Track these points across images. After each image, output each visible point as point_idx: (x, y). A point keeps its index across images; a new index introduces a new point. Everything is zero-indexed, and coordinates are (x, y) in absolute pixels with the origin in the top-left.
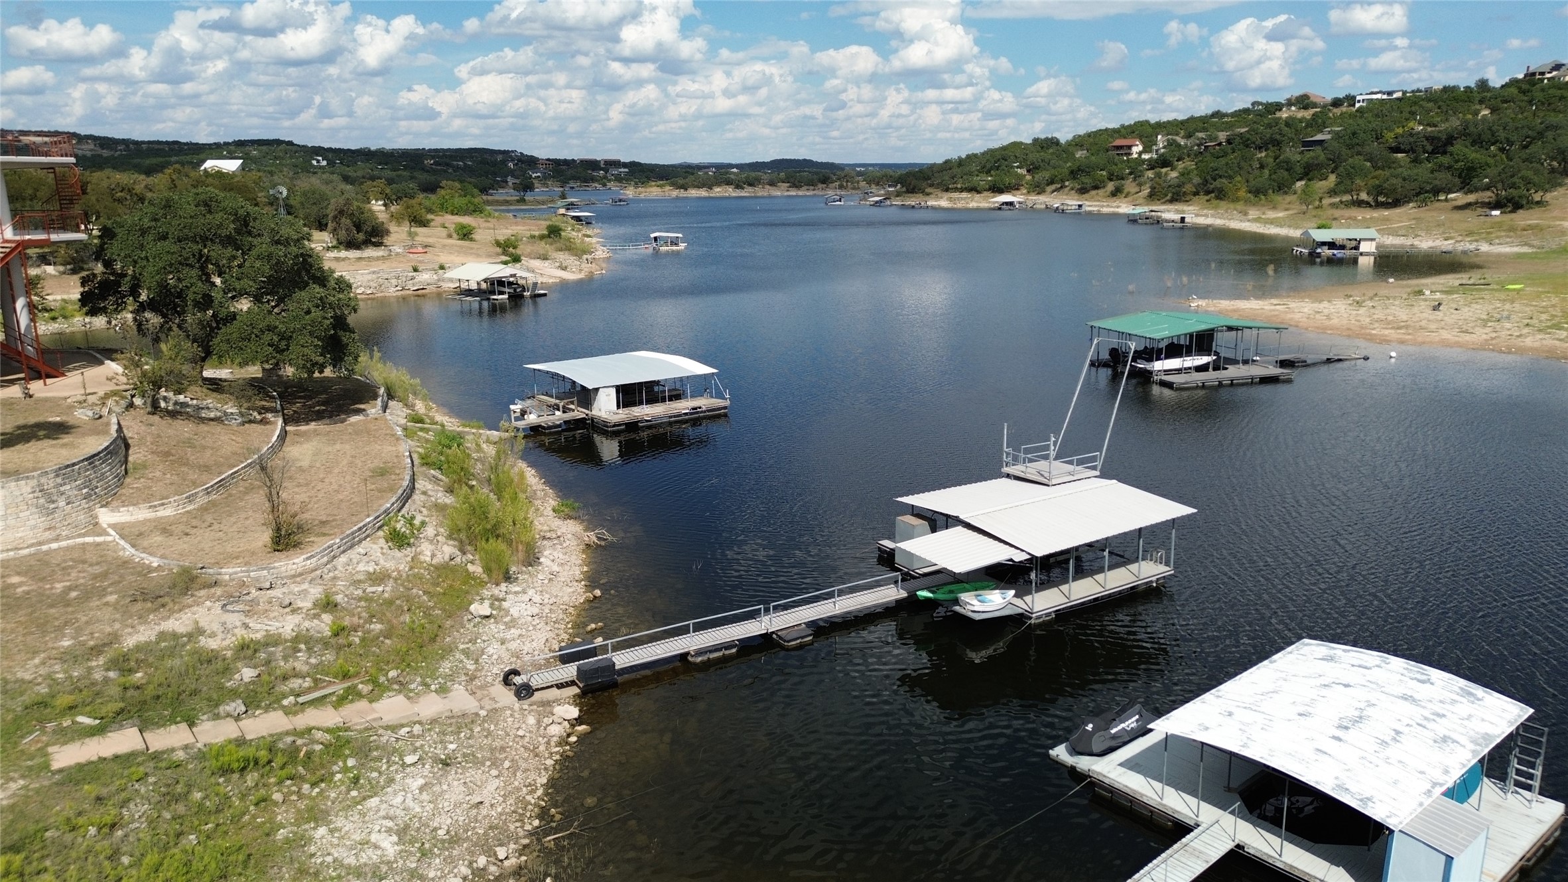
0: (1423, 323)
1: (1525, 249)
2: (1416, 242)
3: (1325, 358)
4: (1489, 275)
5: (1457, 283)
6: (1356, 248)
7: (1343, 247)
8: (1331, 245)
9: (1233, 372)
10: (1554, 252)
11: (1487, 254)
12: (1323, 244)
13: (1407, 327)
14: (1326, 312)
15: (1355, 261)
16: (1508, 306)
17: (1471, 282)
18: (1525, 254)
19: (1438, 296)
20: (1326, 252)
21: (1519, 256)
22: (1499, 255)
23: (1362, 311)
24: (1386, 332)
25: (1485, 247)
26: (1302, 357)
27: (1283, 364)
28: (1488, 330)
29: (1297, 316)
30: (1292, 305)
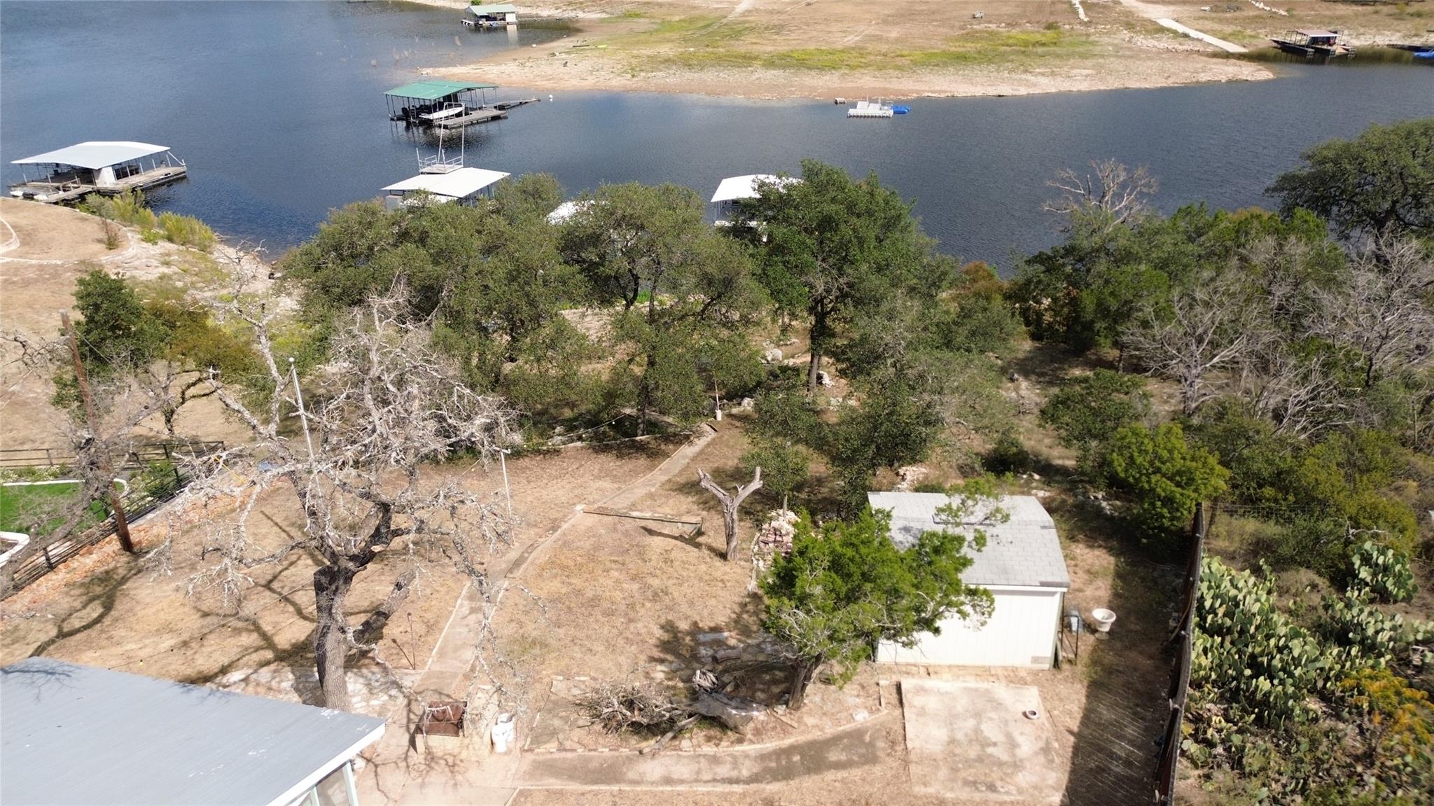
0: (561, 75)
1: (604, 16)
2: (539, 12)
3: (519, 101)
4: (588, 38)
5: (571, 45)
6: (504, 19)
7: (495, 19)
8: (488, 18)
9: (475, 115)
10: (620, 17)
11: (583, 20)
12: (482, 17)
13: (553, 79)
14: (507, 72)
15: (505, 28)
16: (601, 61)
17: (579, 44)
18: (604, 19)
19: (564, 56)
20: (486, 23)
21: (602, 21)
22: (590, 21)
23: (527, 70)
24: (544, 83)
25: (581, 15)
26: (507, 102)
27: (501, 108)
28: (594, 77)
29: (492, 76)
30: (486, 68)
